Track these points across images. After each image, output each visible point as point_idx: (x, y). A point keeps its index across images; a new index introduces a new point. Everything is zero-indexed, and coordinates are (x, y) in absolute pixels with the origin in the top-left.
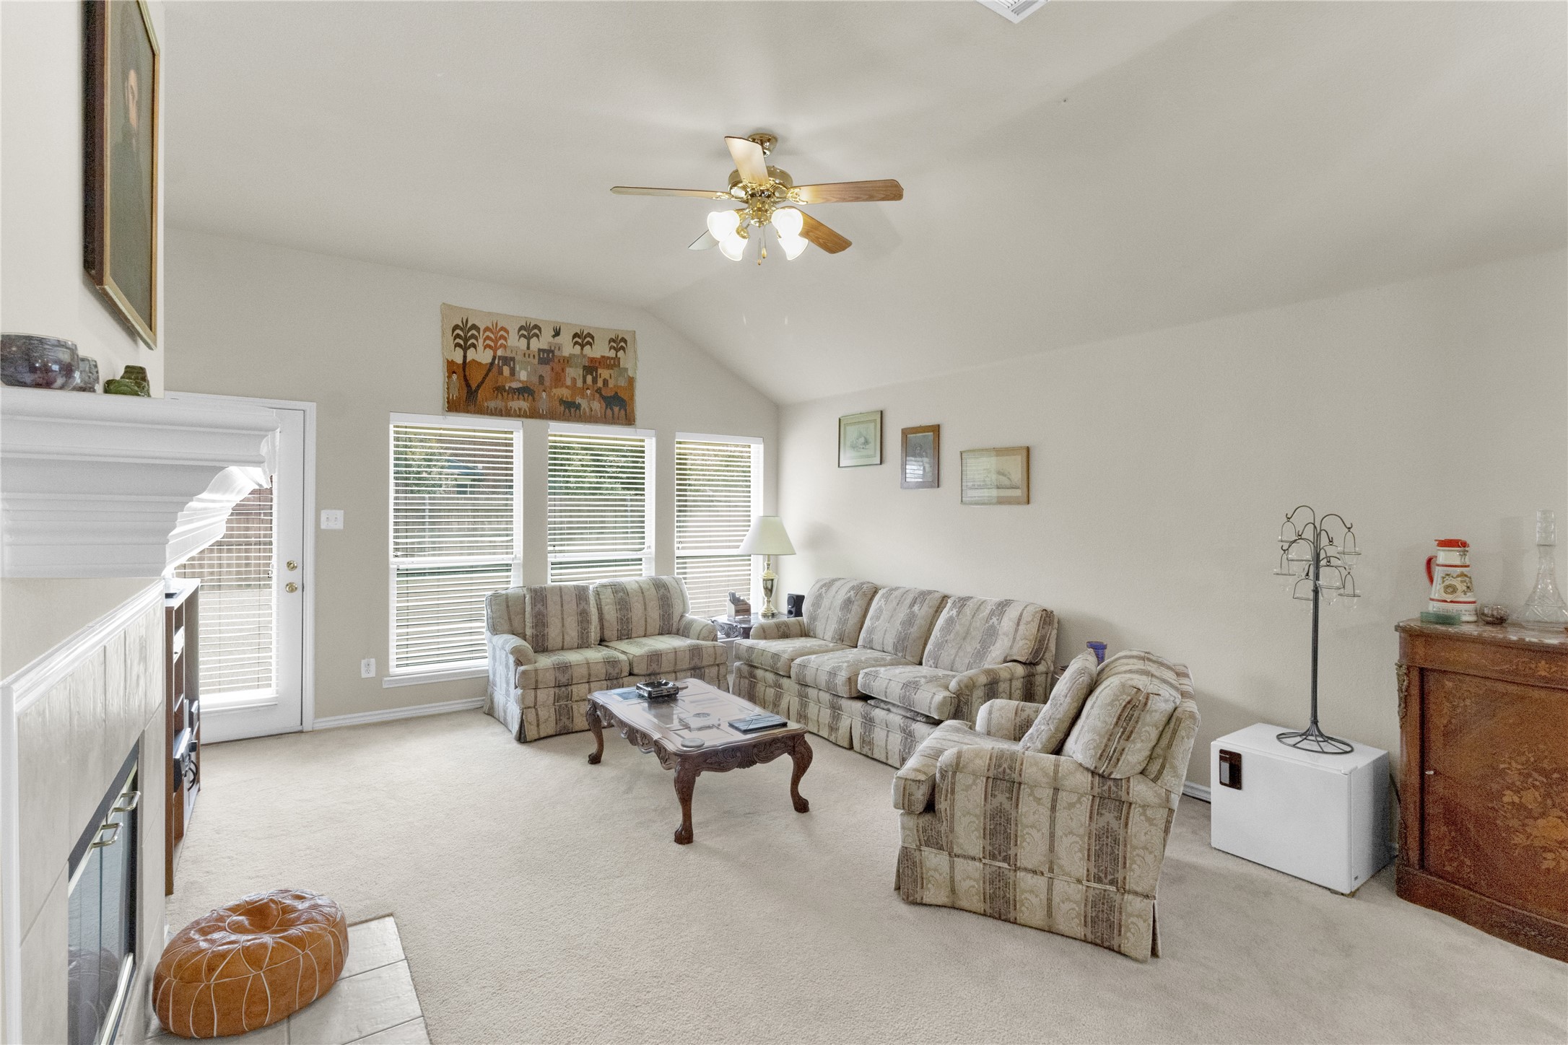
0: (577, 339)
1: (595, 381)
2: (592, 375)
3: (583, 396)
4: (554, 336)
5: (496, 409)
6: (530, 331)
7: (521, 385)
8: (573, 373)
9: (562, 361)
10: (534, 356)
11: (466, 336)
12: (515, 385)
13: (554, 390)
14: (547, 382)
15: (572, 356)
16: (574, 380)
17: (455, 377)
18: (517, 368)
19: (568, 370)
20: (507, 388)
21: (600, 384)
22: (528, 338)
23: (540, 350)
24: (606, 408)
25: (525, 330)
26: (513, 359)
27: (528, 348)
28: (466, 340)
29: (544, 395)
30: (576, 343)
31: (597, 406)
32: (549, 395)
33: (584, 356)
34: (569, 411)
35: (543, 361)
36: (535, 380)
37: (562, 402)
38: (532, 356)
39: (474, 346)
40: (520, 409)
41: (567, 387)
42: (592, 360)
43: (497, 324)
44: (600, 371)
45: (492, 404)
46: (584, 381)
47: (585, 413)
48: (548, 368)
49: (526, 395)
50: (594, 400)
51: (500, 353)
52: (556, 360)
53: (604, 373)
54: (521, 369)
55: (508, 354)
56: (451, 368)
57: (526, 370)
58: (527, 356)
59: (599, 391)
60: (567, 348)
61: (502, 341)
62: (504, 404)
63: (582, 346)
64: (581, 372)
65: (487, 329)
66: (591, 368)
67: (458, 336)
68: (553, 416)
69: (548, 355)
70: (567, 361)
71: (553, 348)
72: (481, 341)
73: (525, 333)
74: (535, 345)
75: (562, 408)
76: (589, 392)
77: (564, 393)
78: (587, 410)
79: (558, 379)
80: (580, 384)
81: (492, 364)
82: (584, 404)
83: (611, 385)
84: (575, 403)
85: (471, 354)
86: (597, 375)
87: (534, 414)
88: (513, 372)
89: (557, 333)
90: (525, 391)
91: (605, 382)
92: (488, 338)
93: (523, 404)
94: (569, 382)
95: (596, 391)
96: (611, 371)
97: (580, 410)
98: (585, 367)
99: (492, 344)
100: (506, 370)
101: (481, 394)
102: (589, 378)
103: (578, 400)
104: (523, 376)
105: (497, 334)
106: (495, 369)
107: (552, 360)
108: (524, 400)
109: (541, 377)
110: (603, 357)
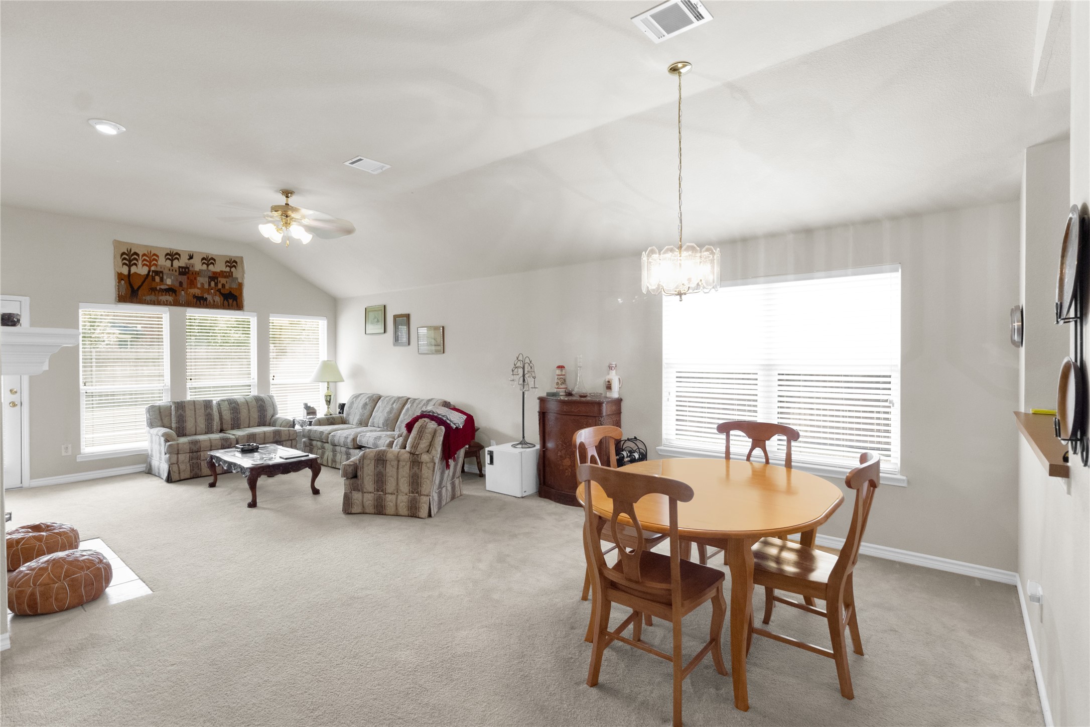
0: (204, 261)
1: (216, 284)
2: (214, 281)
3: (209, 293)
4: (189, 259)
5: (151, 301)
6: (172, 256)
7: (167, 287)
8: (202, 281)
9: (194, 273)
10: (176, 271)
11: (130, 259)
12: (163, 287)
13: (189, 290)
14: (185, 285)
15: (201, 271)
16: (202, 284)
17: (123, 282)
18: (165, 277)
19: (198, 278)
20: (158, 289)
21: (220, 286)
22: (172, 260)
23: (179, 267)
24: (224, 300)
25: (170, 255)
26: (162, 272)
27: (172, 266)
28: (130, 261)
29: (183, 292)
30: (204, 263)
31: (218, 299)
32: (186, 293)
33: (209, 271)
34: (200, 302)
35: (181, 273)
36: (177, 284)
37: (195, 297)
38: (174, 270)
39: (135, 264)
40: (167, 301)
41: (198, 288)
42: (214, 273)
43: (151, 252)
44: (219, 279)
45: (148, 298)
46: (210, 285)
47: (210, 303)
48: (185, 277)
49: (171, 293)
50: (216, 295)
51: (153, 268)
52: (190, 273)
53: (222, 280)
54: (167, 278)
55: (159, 269)
56: (120, 277)
57: (171, 278)
58: (171, 270)
59: (219, 290)
60: (198, 266)
61: (155, 262)
62: (156, 298)
63: (208, 265)
64: (207, 279)
65: (144, 255)
66: (214, 277)
67: (125, 259)
68: (188, 304)
69: (185, 270)
70: (198, 273)
71: (188, 266)
72: (140, 262)
73: (170, 257)
74: (176, 264)
75: (195, 300)
76: (212, 291)
77: (196, 292)
78: (212, 301)
79: (192, 283)
80: (206, 286)
81: (148, 275)
82: (209, 298)
83: (227, 287)
84: (203, 297)
85: (134, 269)
86: (217, 281)
87: (176, 303)
88: (162, 279)
89: (191, 257)
90: (171, 290)
91: (223, 286)
92: (145, 260)
93: (170, 298)
94: (199, 285)
95: (217, 291)
96: (227, 280)
97: (207, 302)
98: (210, 277)
99: (148, 263)
100: (157, 279)
101: (140, 292)
102: (213, 284)
103: (206, 296)
104: (169, 282)
105: (151, 257)
106: (150, 278)
107: (188, 273)
108: (169, 295)
109: (181, 284)
110: (222, 271)
